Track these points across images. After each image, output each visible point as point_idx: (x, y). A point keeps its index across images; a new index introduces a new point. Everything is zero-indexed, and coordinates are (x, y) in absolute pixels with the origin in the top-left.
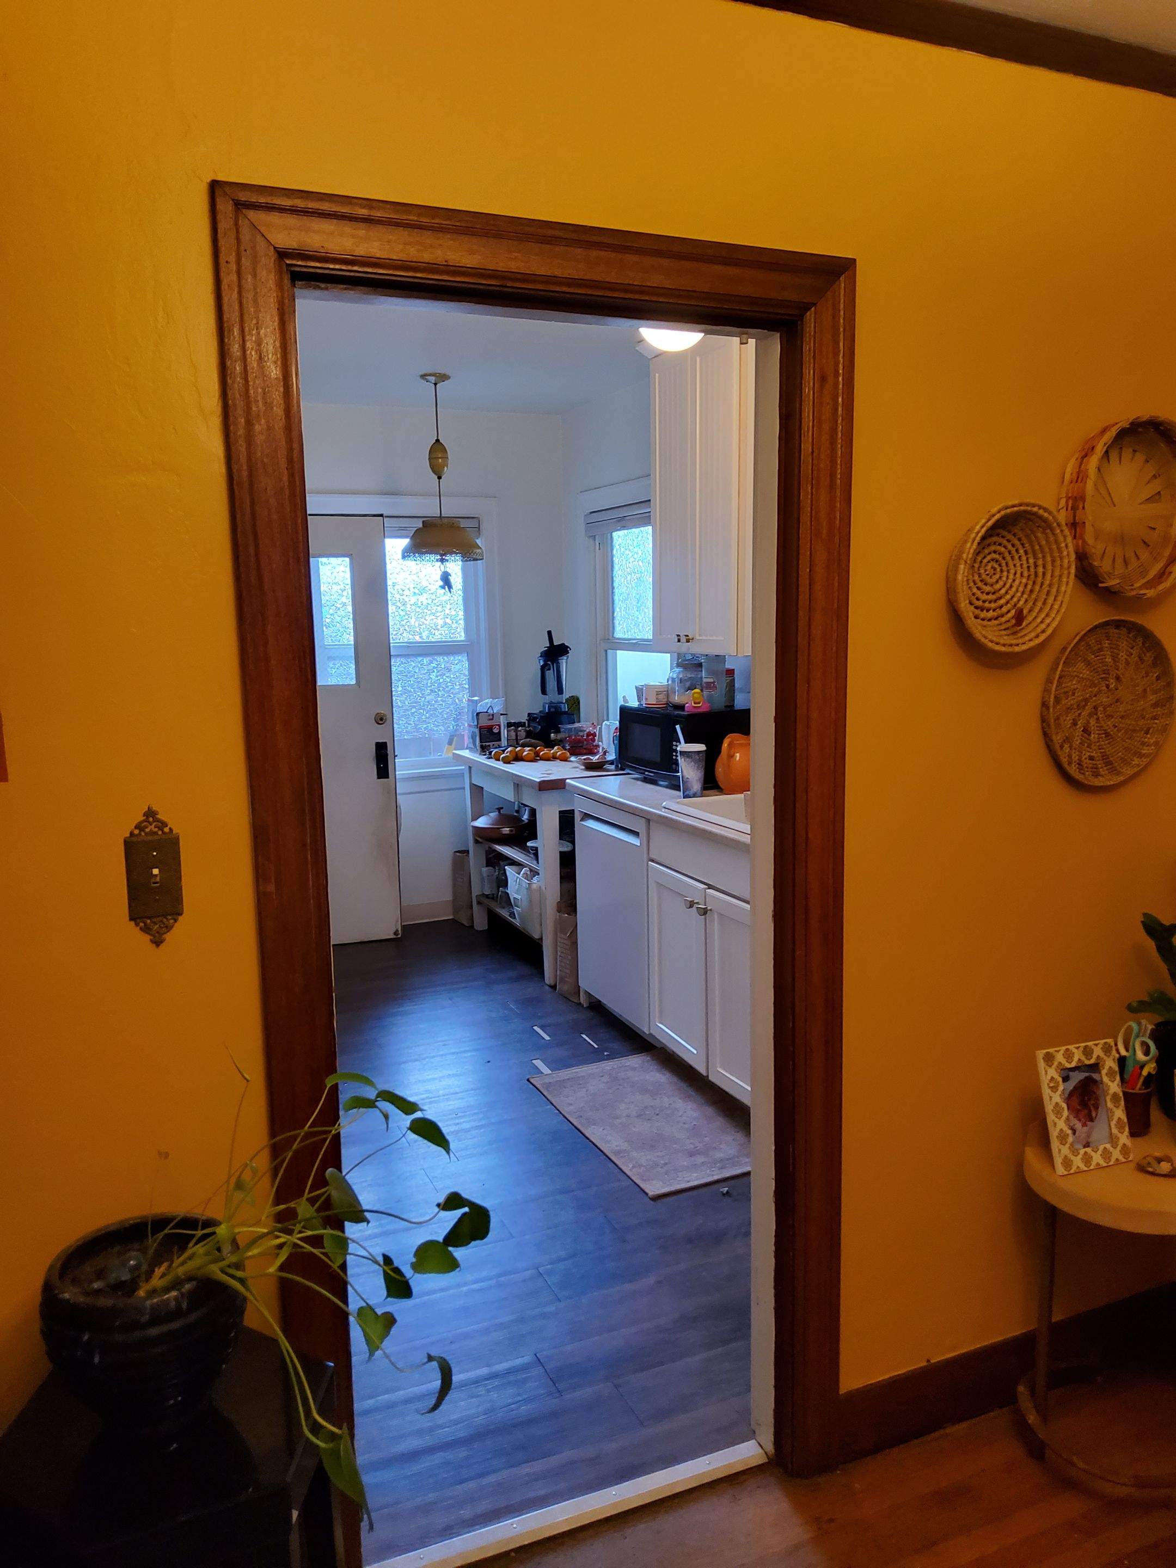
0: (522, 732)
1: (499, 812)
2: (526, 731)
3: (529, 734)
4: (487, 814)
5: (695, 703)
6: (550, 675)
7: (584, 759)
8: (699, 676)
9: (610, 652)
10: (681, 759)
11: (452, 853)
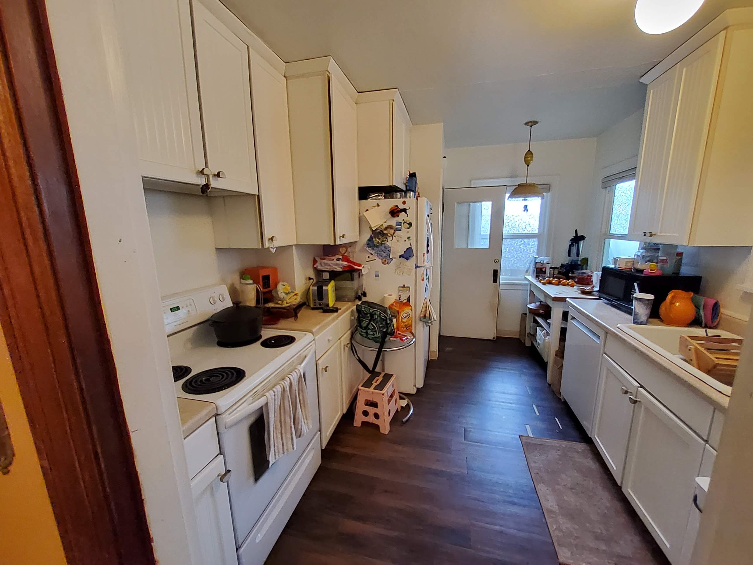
0: (556, 271)
1: (541, 303)
2: (558, 271)
3: (559, 273)
4: (535, 303)
5: (651, 270)
6: (574, 249)
7: (581, 289)
8: (656, 255)
9: (607, 240)
10: (635, 301)
11: (521, 313)
